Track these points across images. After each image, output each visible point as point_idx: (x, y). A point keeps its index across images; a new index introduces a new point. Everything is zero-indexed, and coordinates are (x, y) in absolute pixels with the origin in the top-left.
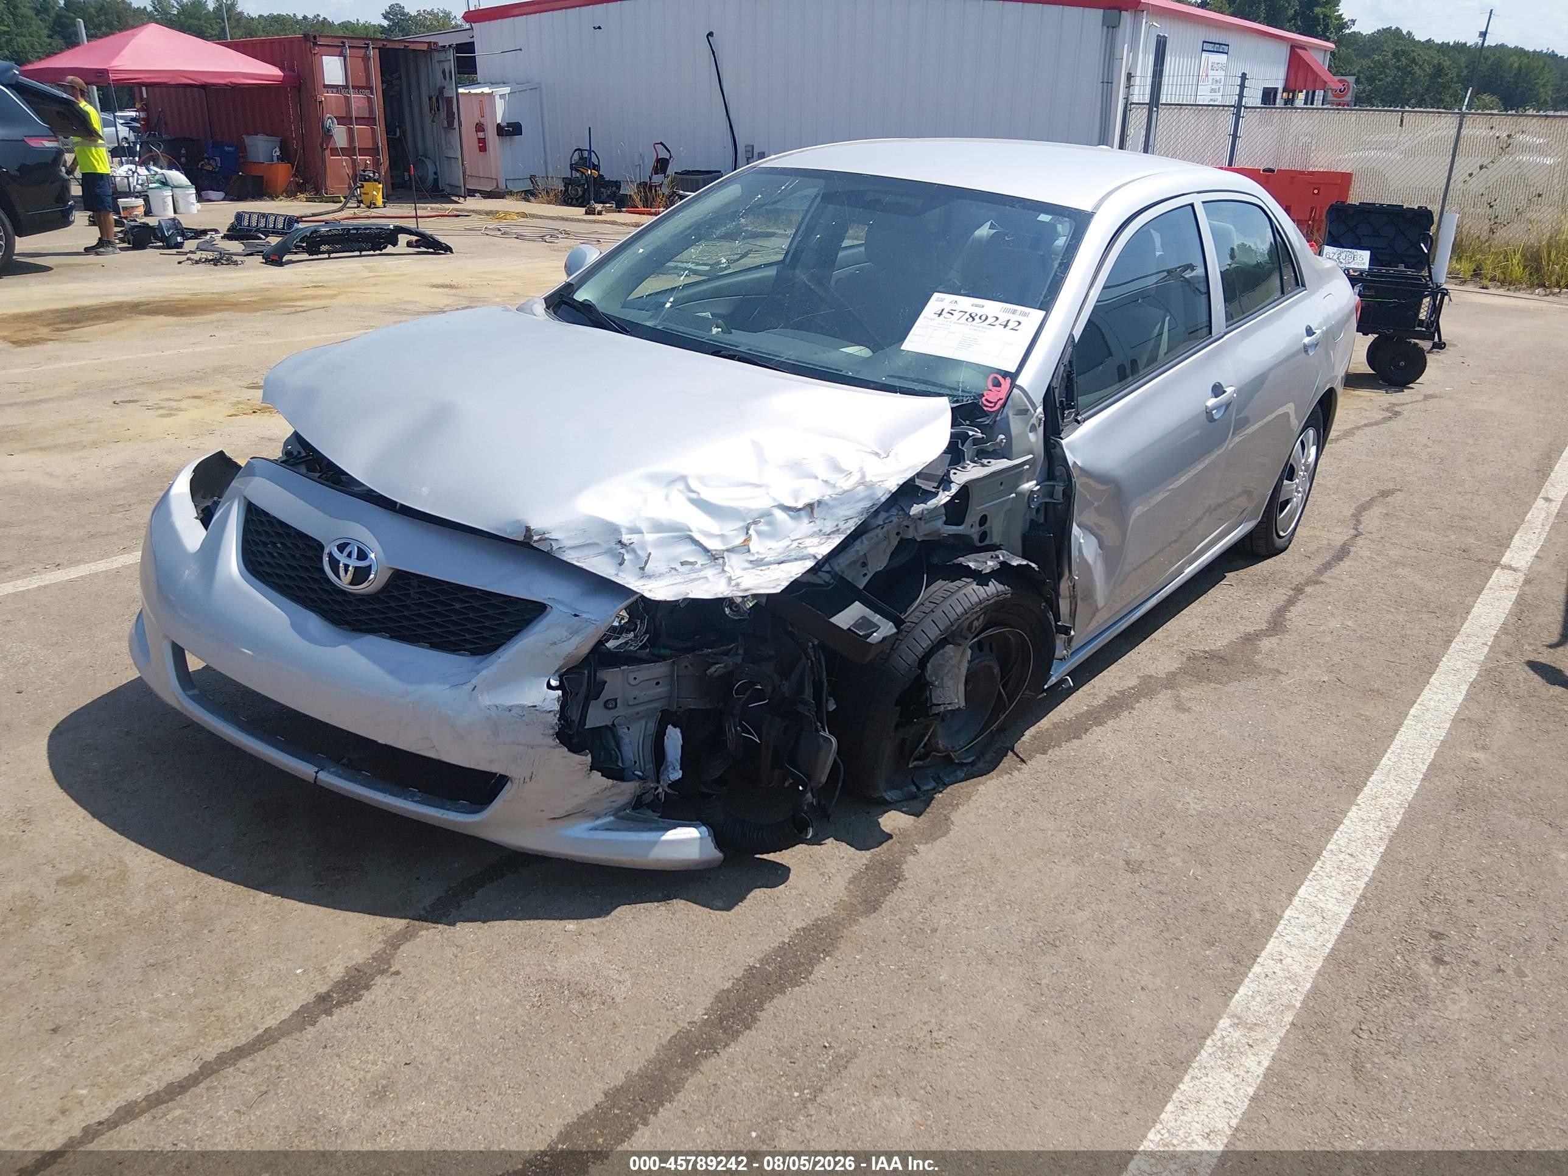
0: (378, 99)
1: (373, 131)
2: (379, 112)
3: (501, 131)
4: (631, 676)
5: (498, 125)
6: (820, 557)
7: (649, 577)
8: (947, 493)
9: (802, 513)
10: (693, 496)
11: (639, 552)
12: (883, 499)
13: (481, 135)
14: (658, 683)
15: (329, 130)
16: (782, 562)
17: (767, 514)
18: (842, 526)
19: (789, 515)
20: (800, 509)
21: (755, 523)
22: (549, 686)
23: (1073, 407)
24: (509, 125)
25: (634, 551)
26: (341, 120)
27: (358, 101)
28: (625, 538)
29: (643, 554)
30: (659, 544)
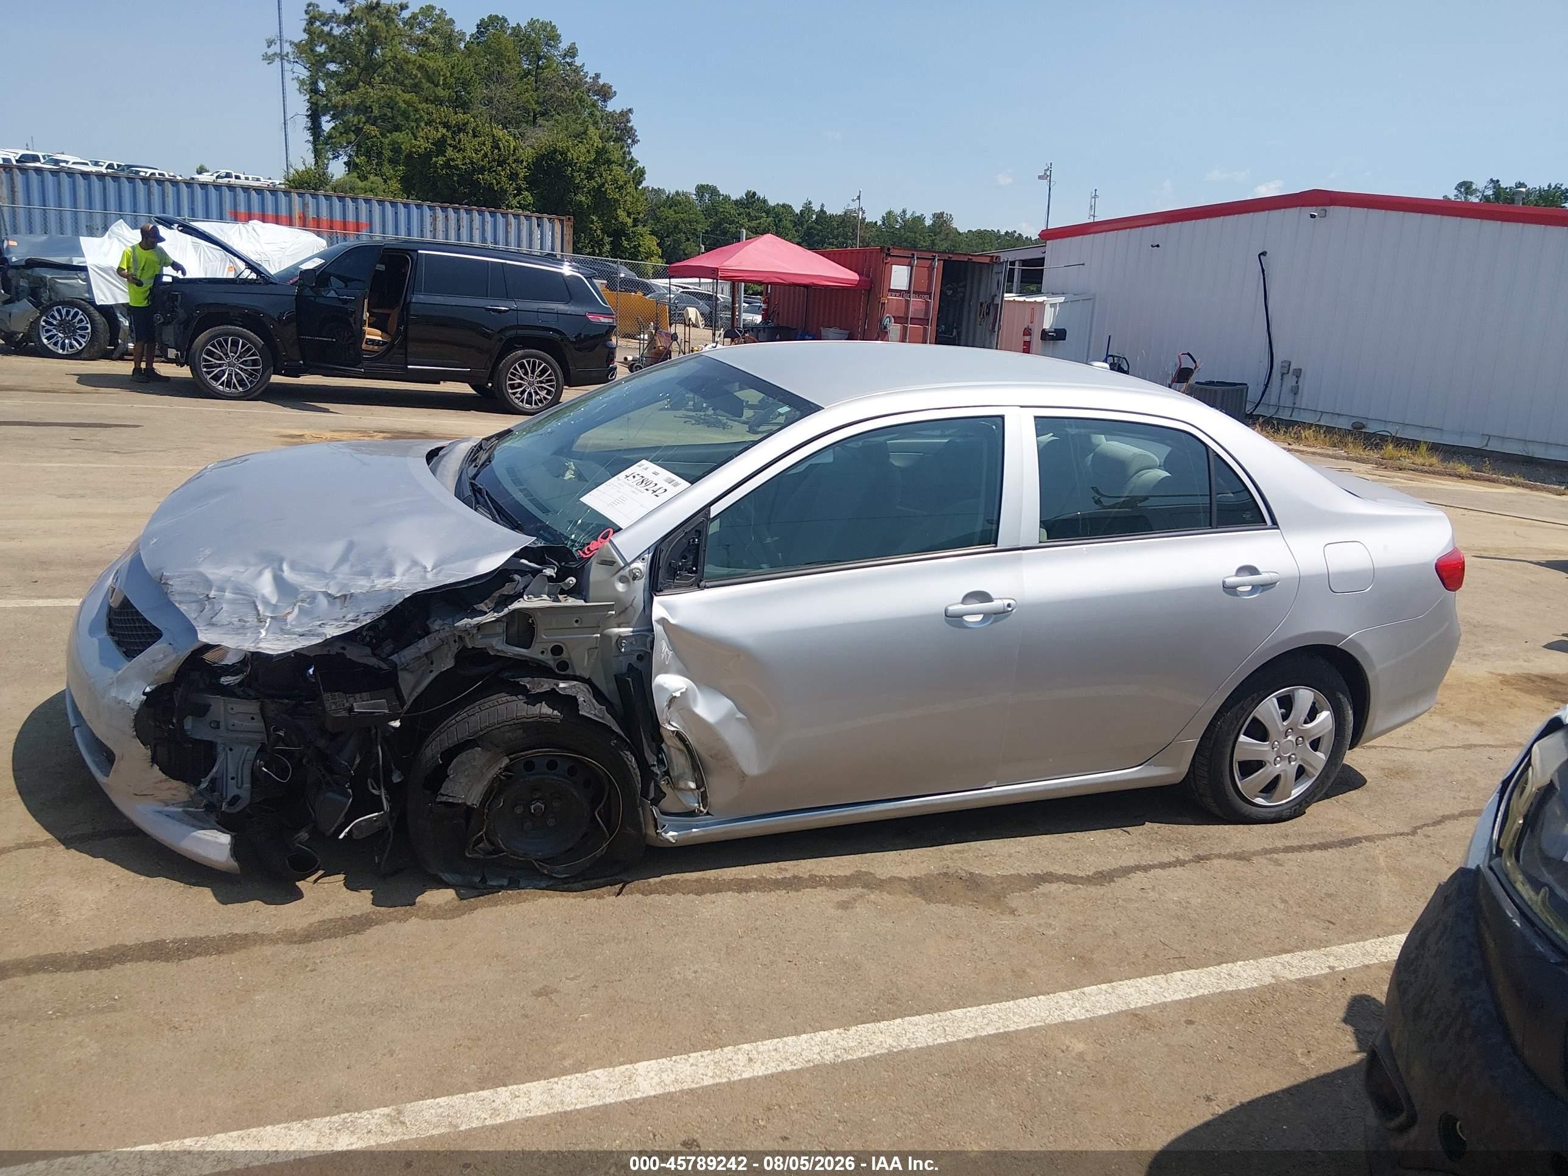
0: (934, 303)
1: (925, 330)
2: (933, 314)
3: (1045, 335)
4: (230, 706)
5: (1044, 330)
6: (329, 637)
7: (213, 625)
8: (496, 614)
9: (338, 600)
10: (279, 573)
11: (216, 606)
12: (397, 603)
13: (1027, 338)
14: (253, 718)
15: (885, 328)
16: (303, 635)
17: (313, 597)
18: (361, 618)
19: (329, 601)
20: (335, 598)
21: (303, 601)
22: (144, 694)
23: (695, 572)
24: (1056, 331)
25: (213, 604)
26: (898, 320)
27: (916, 304)
28: (212, 594)
29: (217, 608)
30: (232, 602)
